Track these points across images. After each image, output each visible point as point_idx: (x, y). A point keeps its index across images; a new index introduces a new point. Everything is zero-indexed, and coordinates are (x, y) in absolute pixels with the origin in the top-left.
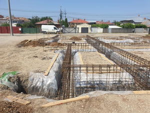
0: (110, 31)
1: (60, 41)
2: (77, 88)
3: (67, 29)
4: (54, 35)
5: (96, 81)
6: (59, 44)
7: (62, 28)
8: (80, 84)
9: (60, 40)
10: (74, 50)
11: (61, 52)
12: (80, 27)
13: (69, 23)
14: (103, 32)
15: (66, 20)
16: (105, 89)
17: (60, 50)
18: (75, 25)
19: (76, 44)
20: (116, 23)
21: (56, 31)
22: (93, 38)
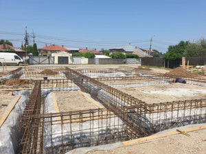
0: (97, 61)
1: (23, 77)
2: (48, 148)
3: (36, 59)
4: (15, 68)
5: (76, 134)
6: (22, 81)
7: (27, 58)
8: (52, 143)
9: (24, 75)
10: (46, 90)
11: (24, 94)
12: (56, 56)
13: (40, 50)
14: (89, 63)
15: (35, 45)
16: (88, 145)
17: (23, 91)
18: (49, 53)
19: (49, 81)
20: (103, 52)
21: (17, 61)
22: (75, 72)
